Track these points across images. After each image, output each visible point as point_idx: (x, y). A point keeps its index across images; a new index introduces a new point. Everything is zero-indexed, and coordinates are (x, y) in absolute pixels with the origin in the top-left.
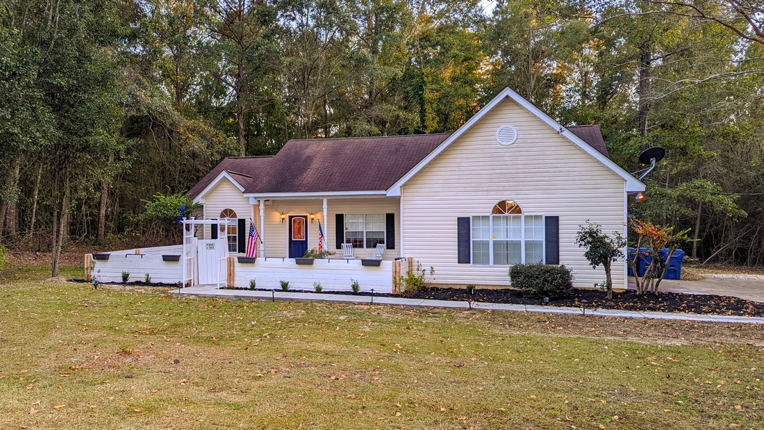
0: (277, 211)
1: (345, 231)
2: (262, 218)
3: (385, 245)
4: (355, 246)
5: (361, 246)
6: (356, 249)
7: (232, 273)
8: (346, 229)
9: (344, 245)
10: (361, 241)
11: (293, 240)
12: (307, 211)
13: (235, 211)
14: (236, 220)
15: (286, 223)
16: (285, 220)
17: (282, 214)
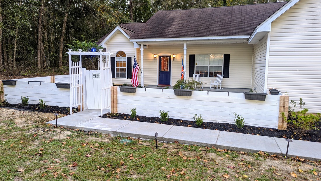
0: (152, 53)
2: (142, 56)
3: (223, 75)
5: (206, 76)
6: (203, 77)
7: (115, 100)
8: (196, 65)
9: (195, 74)
10: (206, 73)
11: (161, 71)
12: (170, 53)
13: (125, 53)
14: (126, 58)
15: (157, 60)
16: (156, 58)
17: (155, 54)
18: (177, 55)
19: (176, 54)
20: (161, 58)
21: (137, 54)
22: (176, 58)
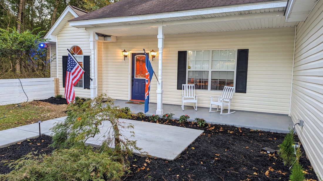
0: (120, 48)
1: (187, 70)
3: (234, 87)
4: (198, 87)
5: (206, 88)
6: (199, 91)
8: (190, 68)
9: (186, 85)
10: (206, 82)
11: (135, 78)
12: (148, 49)
13: (82, 48)
14: (82, 57)
15: (128, 61)
16: (127, 57)
17: (125, 51)
19: (157, 51)
20: (135, 57)
21: (99, 51)
22: (157, 57)
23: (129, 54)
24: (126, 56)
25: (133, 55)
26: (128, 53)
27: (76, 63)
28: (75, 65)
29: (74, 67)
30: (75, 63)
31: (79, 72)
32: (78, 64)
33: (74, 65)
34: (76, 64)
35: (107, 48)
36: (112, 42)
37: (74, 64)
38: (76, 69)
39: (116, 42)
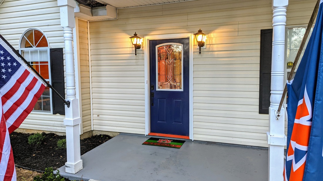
0: (125, 31)
11: (157, 89)
12: (188, 29)
13: (45, 34)
14: (46, 51)
15: (143, 56)
16: (141, 49)
17: (136, 35)
18: (212, 35)
19: (208, 32)
20: (157, 47)
21: (81, 38)
22: (208, 46)
23: (143, 42)
24: (137, 47)
25: (153, 44)
26: (142, 40)
27: (17, 62)
28: (15, 69)
29: (12, 74)
30: (15, 64)
31: (29, 89)
32: (24, 67)
33: (10, 70)
34: (19, 65)
35: (96, 33)
36: (109, 20)
37: (12, 67)
38: (20, 82)
39: (116, 20)
